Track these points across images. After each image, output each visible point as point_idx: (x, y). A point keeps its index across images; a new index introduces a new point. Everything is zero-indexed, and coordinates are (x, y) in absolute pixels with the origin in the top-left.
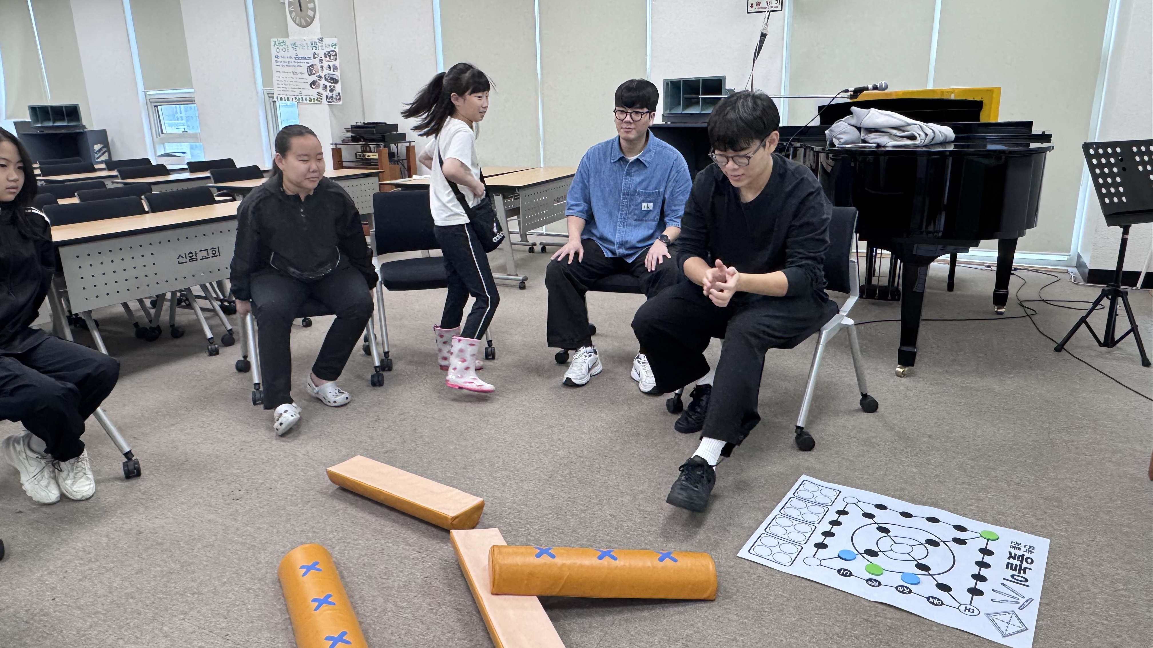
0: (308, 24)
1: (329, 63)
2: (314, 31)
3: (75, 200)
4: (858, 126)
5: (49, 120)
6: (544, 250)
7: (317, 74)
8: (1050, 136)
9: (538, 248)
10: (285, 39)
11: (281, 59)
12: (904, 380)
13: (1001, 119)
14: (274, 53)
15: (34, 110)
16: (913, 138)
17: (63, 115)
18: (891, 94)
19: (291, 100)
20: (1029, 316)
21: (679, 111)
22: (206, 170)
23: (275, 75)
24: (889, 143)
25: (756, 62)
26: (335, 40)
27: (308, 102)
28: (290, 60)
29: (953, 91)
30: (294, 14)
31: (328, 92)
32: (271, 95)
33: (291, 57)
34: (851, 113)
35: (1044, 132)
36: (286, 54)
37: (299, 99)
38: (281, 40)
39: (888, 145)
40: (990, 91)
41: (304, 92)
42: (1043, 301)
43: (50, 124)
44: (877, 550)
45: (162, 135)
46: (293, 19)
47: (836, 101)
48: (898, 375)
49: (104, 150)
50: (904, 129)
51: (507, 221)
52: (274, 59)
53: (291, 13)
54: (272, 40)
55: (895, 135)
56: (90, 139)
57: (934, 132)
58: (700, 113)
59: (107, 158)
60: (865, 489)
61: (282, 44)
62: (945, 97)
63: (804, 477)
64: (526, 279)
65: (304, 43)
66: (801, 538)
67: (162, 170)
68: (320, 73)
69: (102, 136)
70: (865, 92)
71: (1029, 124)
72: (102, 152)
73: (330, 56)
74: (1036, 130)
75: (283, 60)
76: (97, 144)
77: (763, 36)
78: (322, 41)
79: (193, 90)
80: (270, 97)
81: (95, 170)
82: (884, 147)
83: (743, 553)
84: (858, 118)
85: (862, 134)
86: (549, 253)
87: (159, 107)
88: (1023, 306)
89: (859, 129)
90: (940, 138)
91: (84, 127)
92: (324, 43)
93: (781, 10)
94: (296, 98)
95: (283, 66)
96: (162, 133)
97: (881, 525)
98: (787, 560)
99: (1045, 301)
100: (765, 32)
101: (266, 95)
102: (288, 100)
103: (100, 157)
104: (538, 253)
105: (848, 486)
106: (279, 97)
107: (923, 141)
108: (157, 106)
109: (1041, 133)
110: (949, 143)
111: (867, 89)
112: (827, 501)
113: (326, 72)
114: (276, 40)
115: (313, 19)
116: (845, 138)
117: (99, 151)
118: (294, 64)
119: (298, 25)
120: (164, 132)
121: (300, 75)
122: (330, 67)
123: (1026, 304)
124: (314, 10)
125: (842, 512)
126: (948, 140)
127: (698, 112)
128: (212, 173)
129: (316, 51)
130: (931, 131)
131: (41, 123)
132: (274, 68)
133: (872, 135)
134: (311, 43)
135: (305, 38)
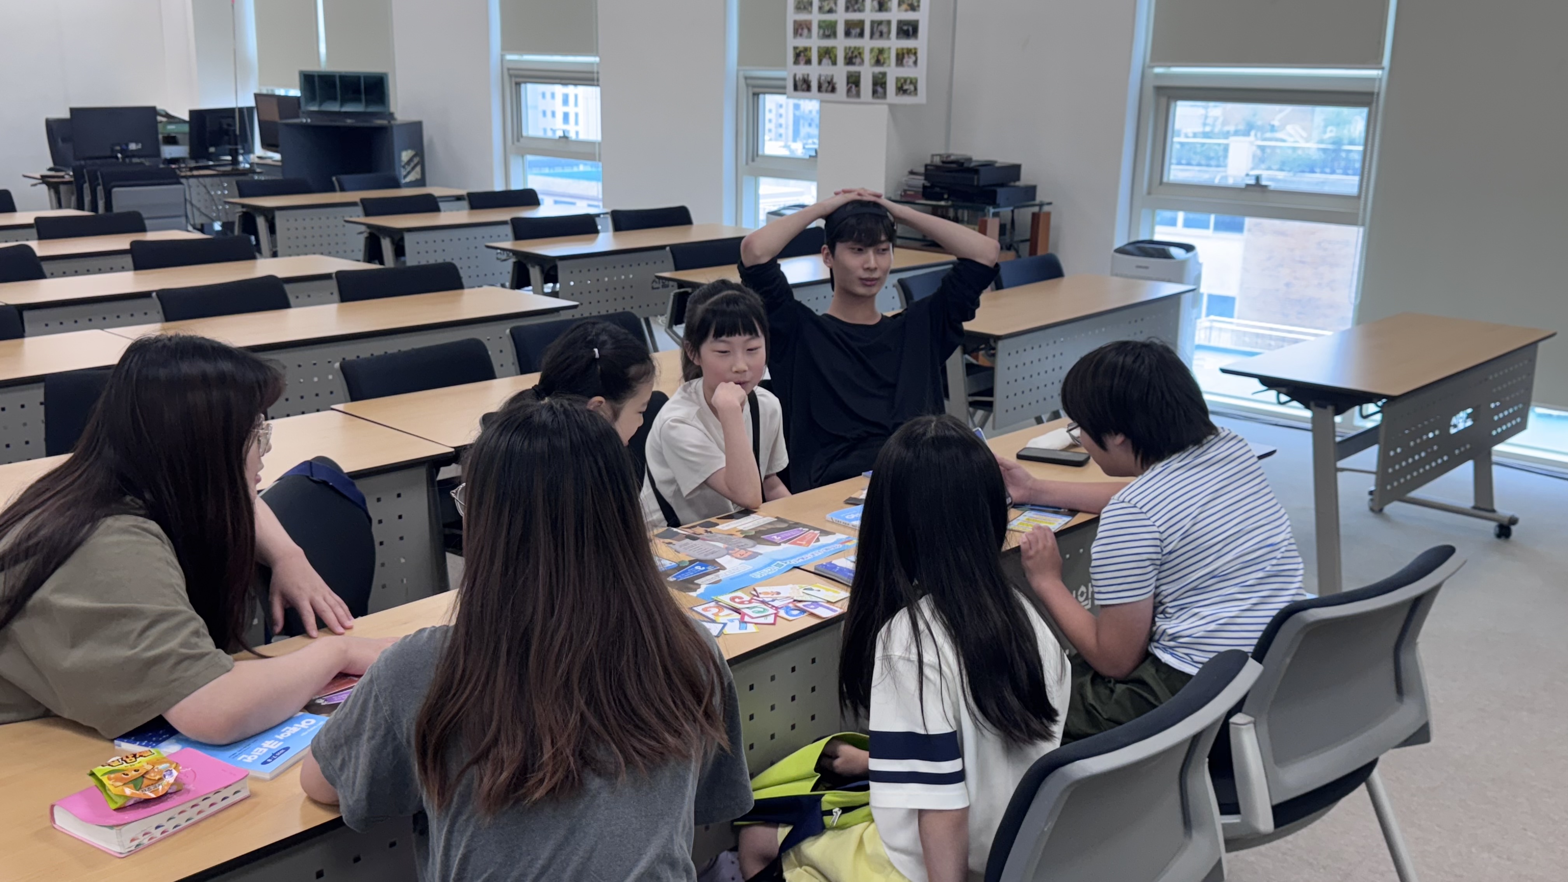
5: (333, 98)
15: (309, 77)
17: (359, 92)
32: (750, 82)
43: (334, 107)
49: (416, 160)
56: (397, 139)
69: (415, 133)
72: (412, 164)
76: (406, 149)
79: (597, 60)
80: (747, 85)
87: (523, 86)
91: (391, 116)
101: (742, 82)
103: (409, 173)
108: (519, 84)
117: (410, 162)
131: (320, 105)
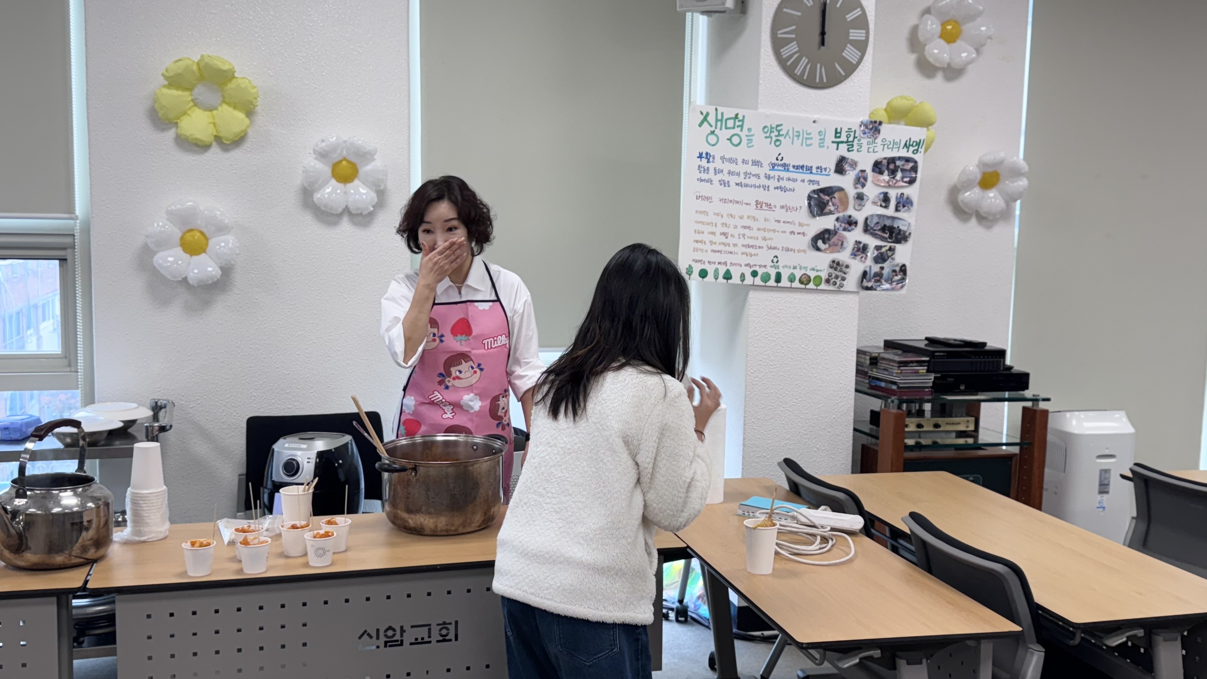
0: (833, 81)
1: (886, 189)
7: (843, 215)
10: (742, 113)
11: (715, 164)
26: (919, 133)
27: (796, 284)
28: (755, 170)
31: (873, 261)
33: (756, 163)
36: (741, 153)
37: (766, 278)
38: (723, 113)
41: (785, 259)
61: (730, 123)
65: (814, 130)
68: (851, 211)
73: (892, 172)
75: (725, 166)
78: (873, 130)
95: (724, 183)
102: (728, 275)
113: (872, 209)
118: (763, 181)
121: (779, 213)
122: (886, 199)
129: (847, 155)
134: (837, 133)
135: (816, 117)
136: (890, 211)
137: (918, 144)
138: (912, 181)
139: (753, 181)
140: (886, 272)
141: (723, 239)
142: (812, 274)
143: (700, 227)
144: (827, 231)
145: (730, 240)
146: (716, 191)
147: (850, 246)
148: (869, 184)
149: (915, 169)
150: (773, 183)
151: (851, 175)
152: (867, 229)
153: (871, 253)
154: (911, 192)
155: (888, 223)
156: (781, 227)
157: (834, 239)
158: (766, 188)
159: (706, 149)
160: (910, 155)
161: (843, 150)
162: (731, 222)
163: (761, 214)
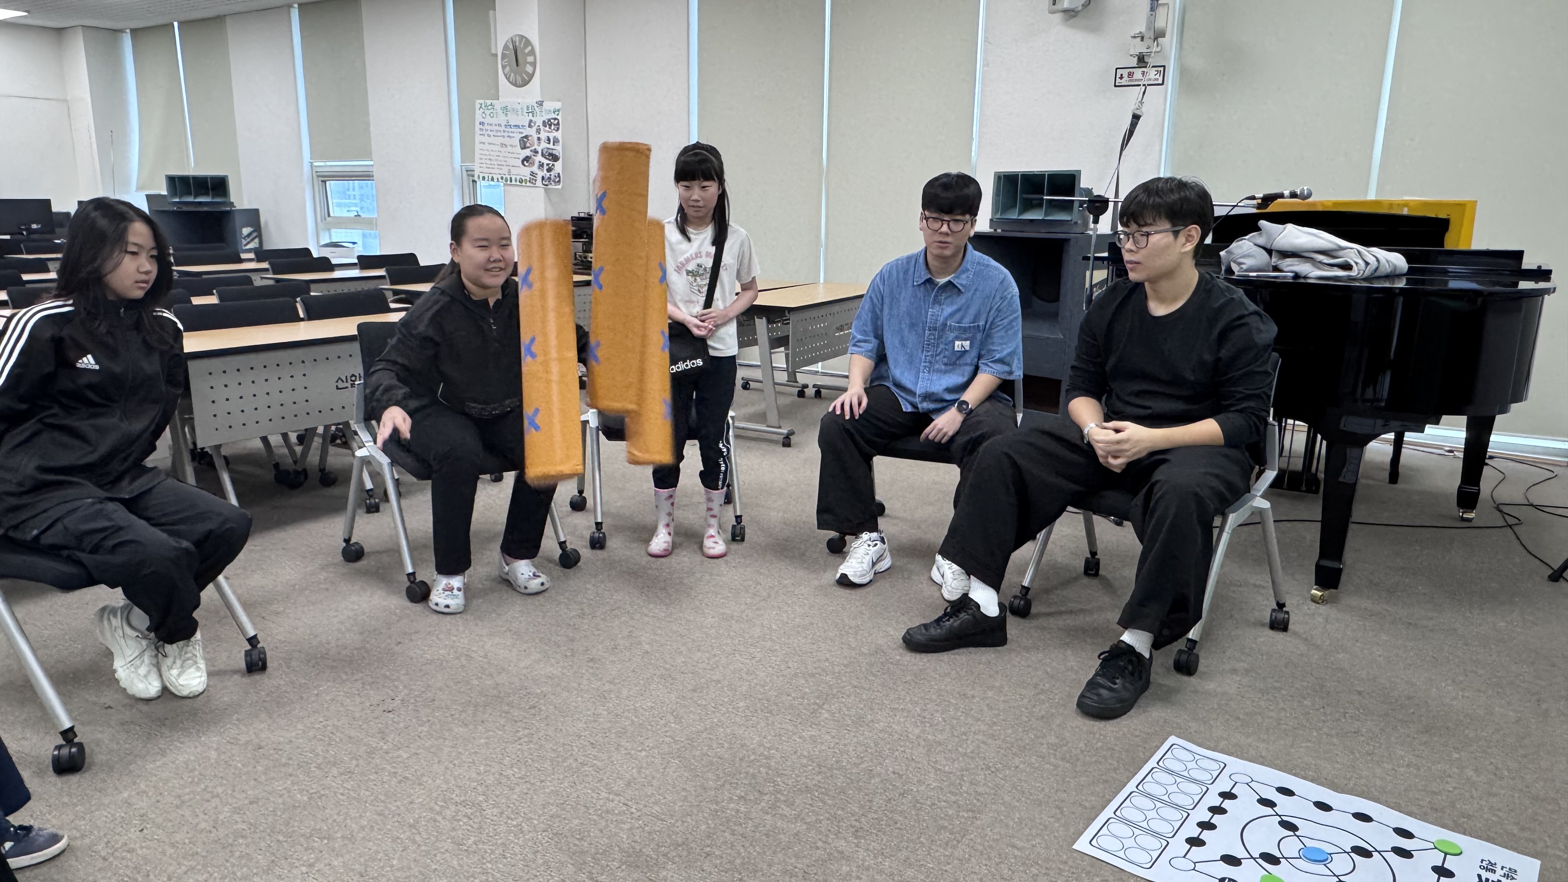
0: (525, 83)
1: (549, 134)
2: (533, 91)
3: (212, 300)
4: (1269, 247)
5: (189, 194)
6: (818, 394)
7: (533, 148)
8: (1549, 272)
9: (810, 392)
10: (494, 102)
11: (486, 127)
12: (1323, 609)
13: (1477, 245)
14: (479, 118)
15: (173, 181)
16: (1347, 267)
17: (208, 189)
18: (1314, 204)
19: (495, 180)
20: (1510, 526)
21: (1014, 215)
22: (381, 267)
23: (478, 146)
24: (1312, 273)
25: (1124, 153)
26: (558, 105)
27: (518, 183)
28: (499, 128)
29: (1406, 204)
30: (508, 69)
31: (545, 171)
32: (470, 172)
33: (500, 125)
34: (1258, 229)
35: (1540, 267)
36: (494, 121)
37: (506, 181)
38: (489, 102)
39: (1311, 275)
40: (1461, 206)
41: (514, 171)
42: (1532, 505)
43: (191, 199)
44: (1279, 855)
45: (328, 219)
46: (506, 76)
47: (1236, 211)
48: (1314, 600)
49: (255, 234)
50: (1334, 254)
51: (771, 353)
52: (478, 126)
53: (504, 67)
54: (478, 102)
55: (1320, 262)
56: (238, 220)
57: (1378, 260)
58: (1043, 220)
59: (257, 246)
60: (1262, 764)
61: (490, 107)
62: (1395, 211)
63: (1172, 739)
64: (792, 433)
65: (519, 107)
66: (1165, 829)
67: (325, 264)
68: (536, 147)
69: (253, 217)
70: (1279, 200)
71: (1518, 255)
72: (251, 237)
73: (550, 125)
74: (1528, 263)
75: (489, 128)
76: (246, 227)
77: (1136, 118)
78: (541, 105)
79: (371, 163)
80: (468, 175)
81: (241, 261)
82: (1305, 277)
83: (1082, 845)
84: (1270, 236)
85: (1274, 259)
86: (825, 399)
87: (328, 183)
88: (1501, 511)
89: (1269, 252)
90: (1386, 269)
91: (232, 204)
92: (544, 107)
93: (1162, 84)
94: (502, 178)
95: (489, 136)
96: (329, 215)
97: (1284, 818)
98: (1144, 858)
99: (1535, 507)
100: (1138, 112)
101: (465, 173)
102: (493, 179)
103: (248, 243)
104: (811, 398)
105: (1237, 757)
106: (481, 175)
107: (1362, 272)
108: (324, 182)
109: (1535, 268)
110: (1399, 276)
111: (1281, 196)
112: (1206, 777)
113: (544, 145)
114: (482, 101)
115: (531, 76)
116: (1249, 262)
117: (249, 235)
118: (503, 134)
119: (511, 83)
120: (332, 214)
121: (509, 149)
122: (549, 140)
123: (1505, 509)
124: (534, 65)
125: (1228, 795)
126: (1398, 272)
127: (1040, 218)
128: (387, 271)
129: (534, 119)
130: (1374, 259)
131: (180, 197)
132: (478, 138)
133: (1289, 261)
134: (528, 107)
135: (519, 101)
136: (551, 146)
137: (558, 111)
138: (558, 129)
139: (499, 134)
140: (552, 177)
141: (489, 162)
142: (524, 178)
143: (482, 156)
144: (527, 157)
145: (492, 162)
146: (485, 139)
147: (537, 164)
148: (542, 132)
149: (558, 124)
150: (506, 134)
151: (534, 129)
152: (543, 155)
153: (546, 167)
154: (558, 135)
155: (551, 151)
156: (510, 155)
157: (530, 161)
158: (504, 137)
159: (483, 120)
160: (555, 116)
161: (531, 117)
162: (493, 153)
163: (502, 149)
